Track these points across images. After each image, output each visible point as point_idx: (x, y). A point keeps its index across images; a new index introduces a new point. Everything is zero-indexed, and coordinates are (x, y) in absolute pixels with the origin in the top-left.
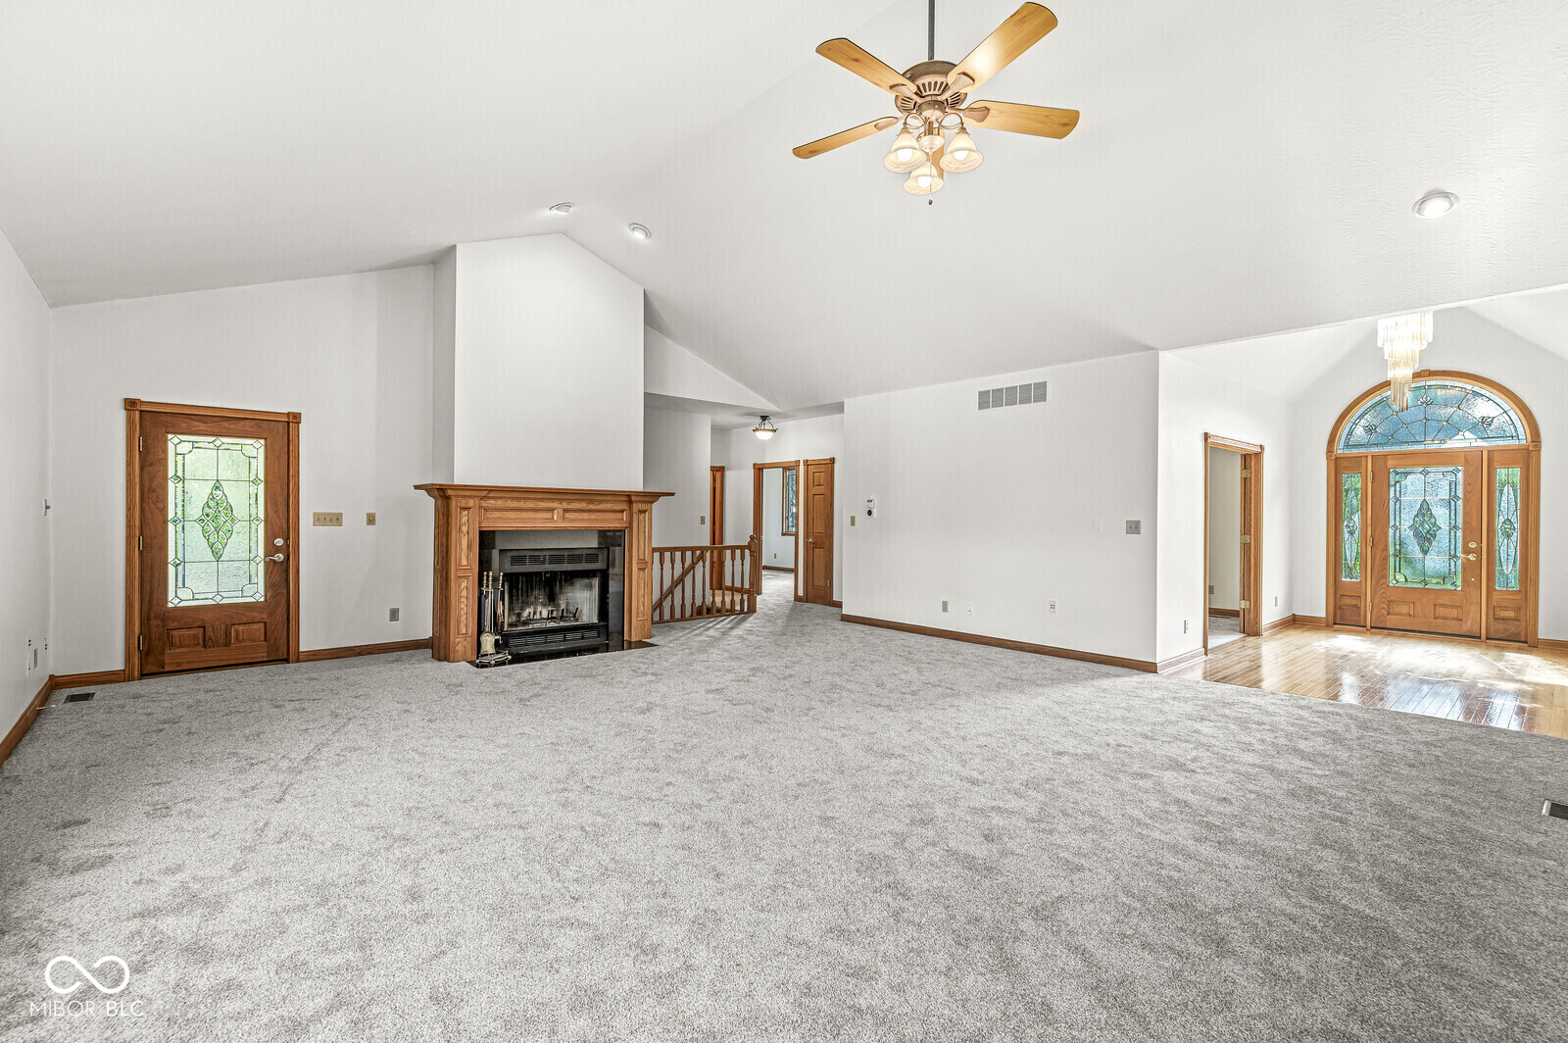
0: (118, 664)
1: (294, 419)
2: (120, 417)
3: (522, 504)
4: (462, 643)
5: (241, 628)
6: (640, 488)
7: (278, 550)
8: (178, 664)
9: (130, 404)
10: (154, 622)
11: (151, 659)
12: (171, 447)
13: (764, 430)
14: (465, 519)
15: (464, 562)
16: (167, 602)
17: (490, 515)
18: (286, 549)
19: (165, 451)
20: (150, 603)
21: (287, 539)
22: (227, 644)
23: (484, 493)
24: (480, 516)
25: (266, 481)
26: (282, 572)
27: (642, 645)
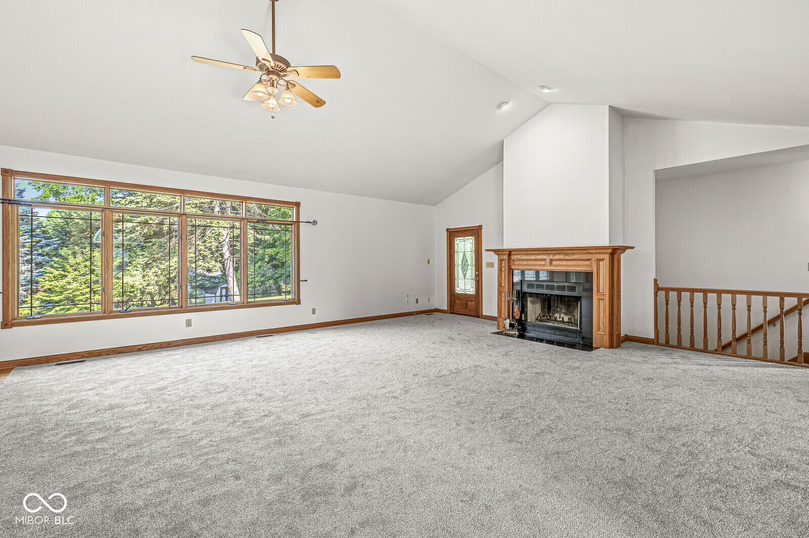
0: (446, 308)
1: (480, 227)
3: (529, 257)
5: (469, 302)
6: (608, 245)
9: (447, 230)
10: (452, 297)
11: (452, 308)
14: (503, 265)
15: (503, 284)
16: (455, 291)
17: (515, 263)
18: (479, 276)
19: (454, 243)
20: (452, 290)
21: (479, 272)
22: (466, 307)
23: (508, 252)
25: (475, 251)
26: (478, 284)
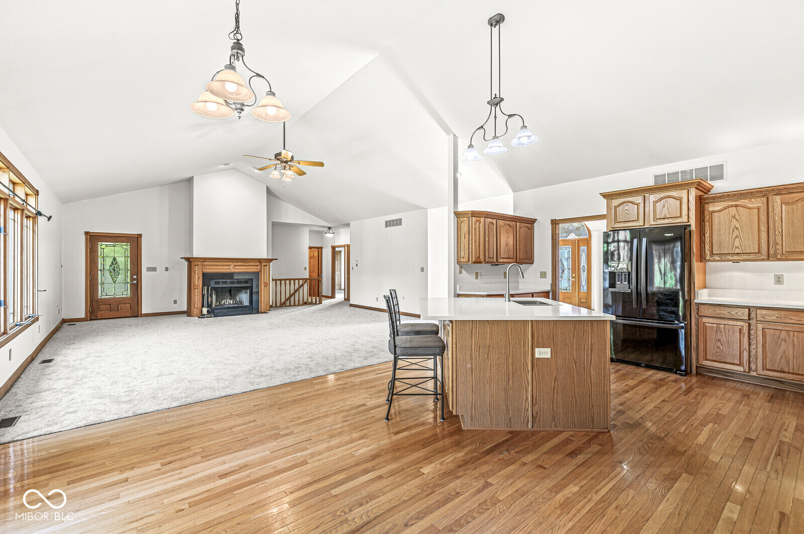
0: (83, 316)
1: (140, 236)
2: (84, 237)
3: (218, 264)
4: (195, 311)
5: (122, 305)
6: (265, 257)
7: (135, 279)
8: (102, 316)
9: (87, 233)
10: (94, 303)
11: (93, 314)
12: (99, 246)
13: (329, 233)
14: (196, 269)
15: (197, 283)
16: (98, 296)
17: (206, 267)
18: (137, 279)
19: (97, 248)
20: (93, 296)
21: (137, 276)
22: (118, 310)
23: (204, 260)
24: (202, 268)
25: (130, 257)
26: (136, 287)
27: (265, 313)
